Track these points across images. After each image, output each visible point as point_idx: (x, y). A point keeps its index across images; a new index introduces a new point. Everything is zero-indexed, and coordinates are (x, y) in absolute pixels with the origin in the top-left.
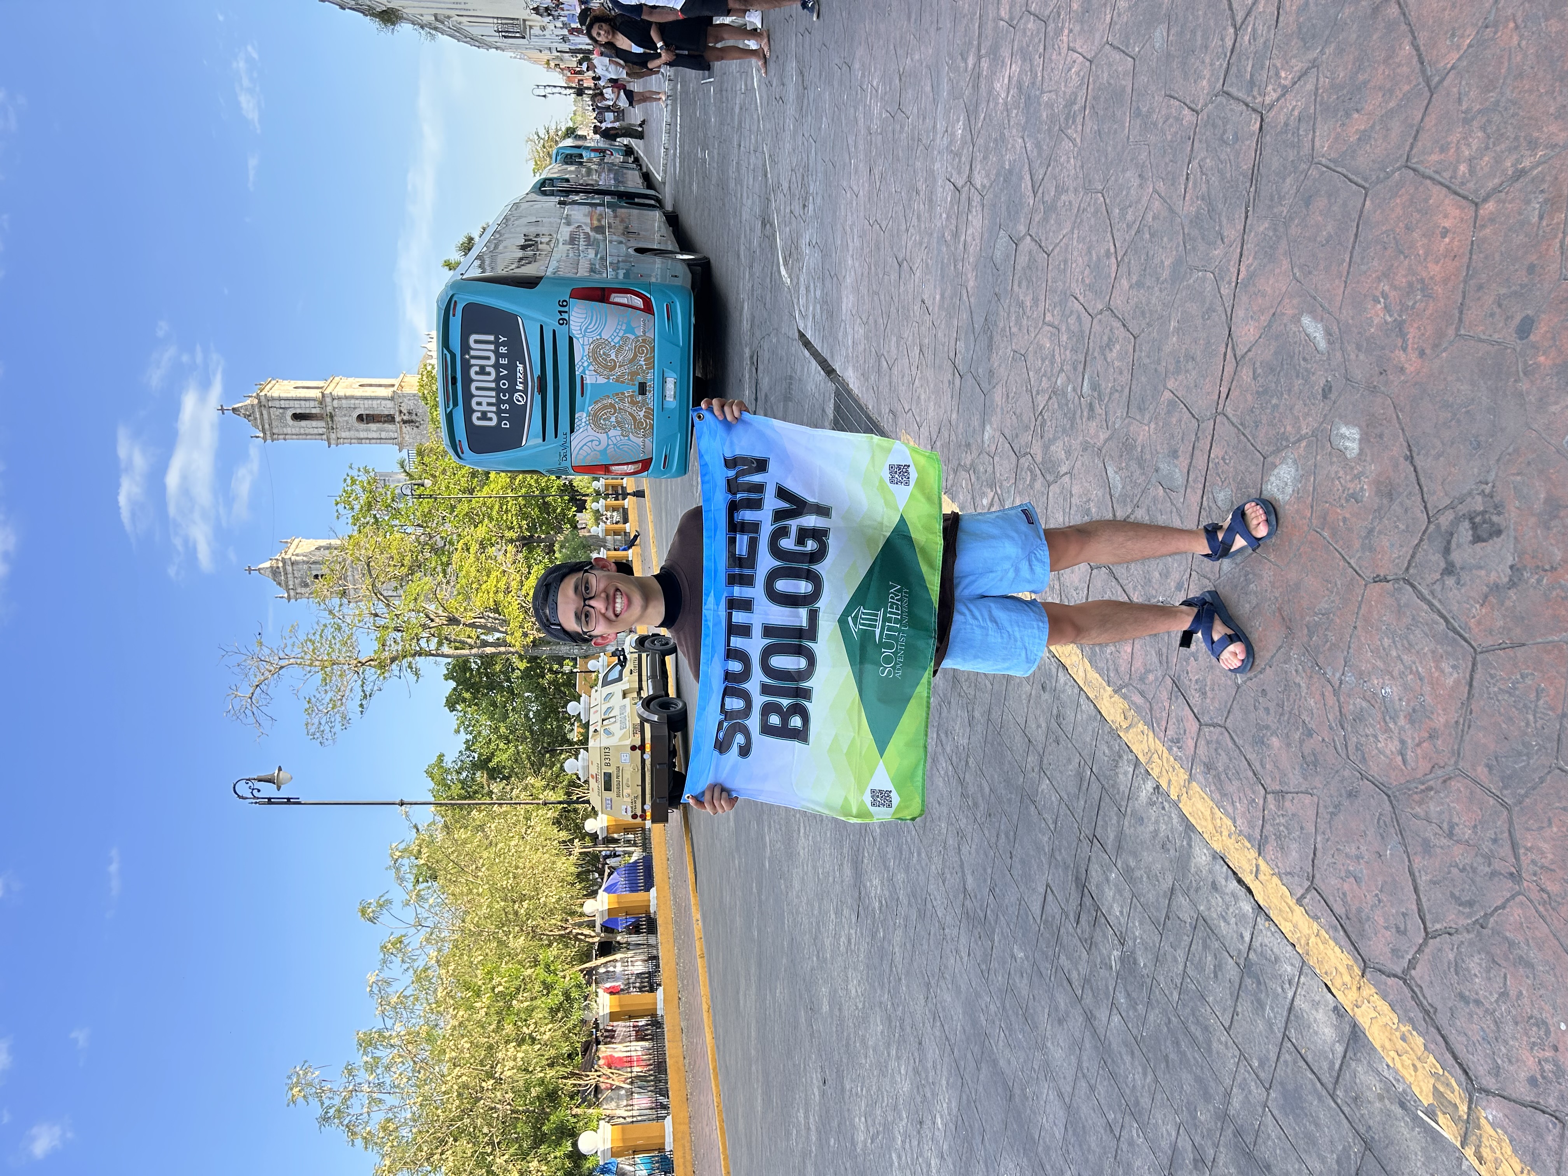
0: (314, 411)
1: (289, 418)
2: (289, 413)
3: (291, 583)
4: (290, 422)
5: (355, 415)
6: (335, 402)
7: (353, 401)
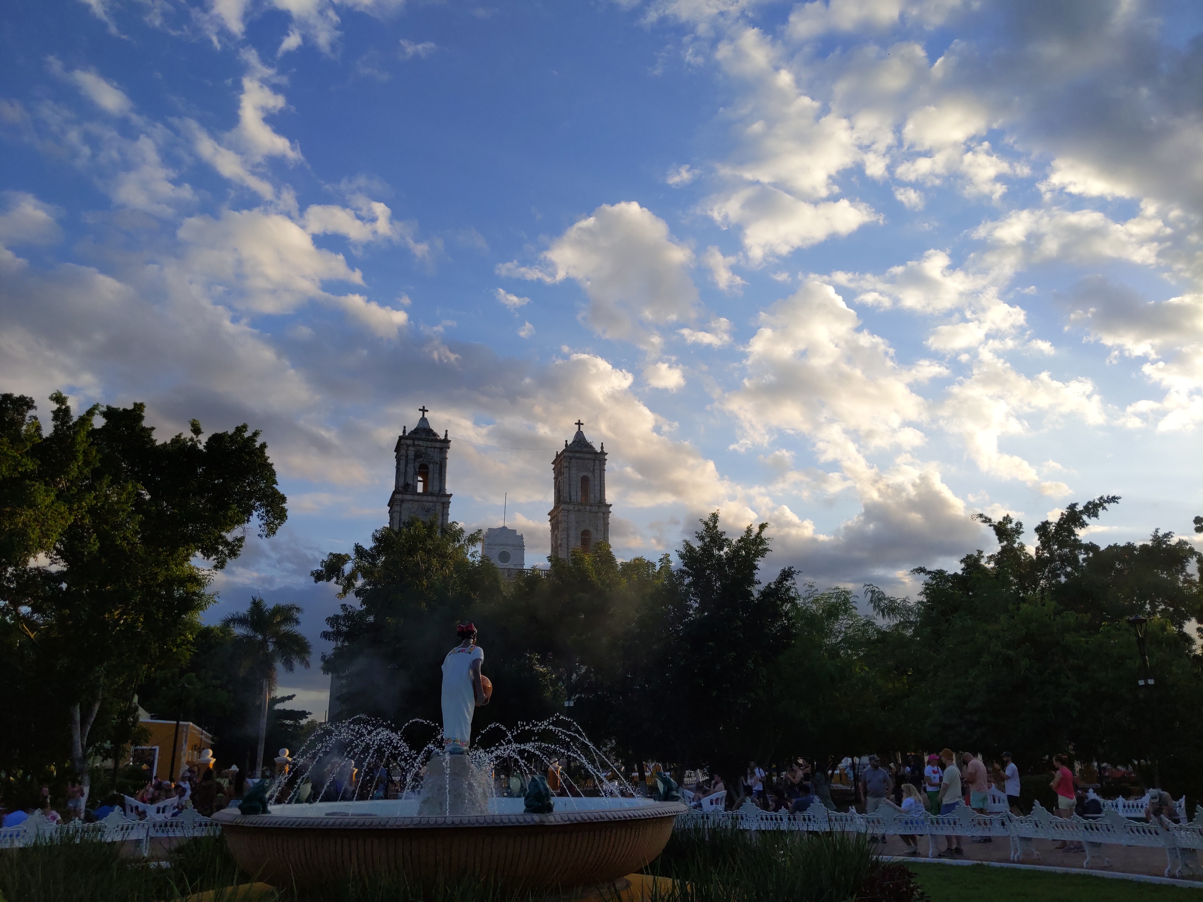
0: (592, 496)
1: (585, 474)
2: (590, 475)
3: (421, 443)
4: (582, 474)
5: (591, 529)
6: (601, 515)
7: (602, 529)
